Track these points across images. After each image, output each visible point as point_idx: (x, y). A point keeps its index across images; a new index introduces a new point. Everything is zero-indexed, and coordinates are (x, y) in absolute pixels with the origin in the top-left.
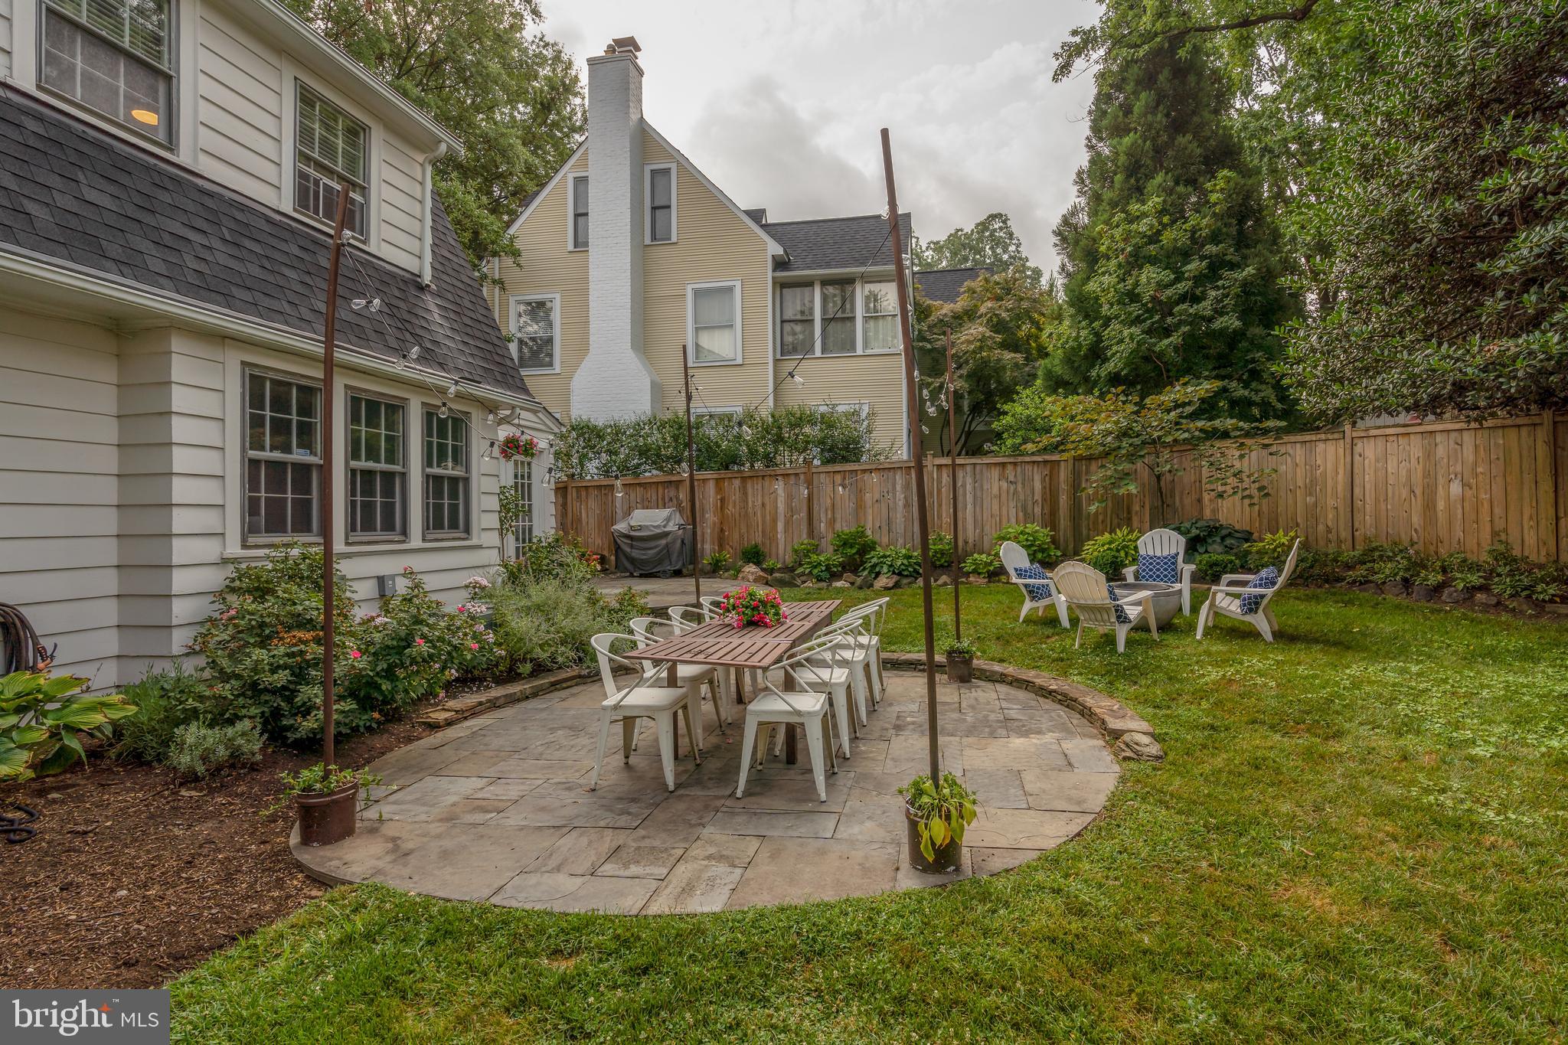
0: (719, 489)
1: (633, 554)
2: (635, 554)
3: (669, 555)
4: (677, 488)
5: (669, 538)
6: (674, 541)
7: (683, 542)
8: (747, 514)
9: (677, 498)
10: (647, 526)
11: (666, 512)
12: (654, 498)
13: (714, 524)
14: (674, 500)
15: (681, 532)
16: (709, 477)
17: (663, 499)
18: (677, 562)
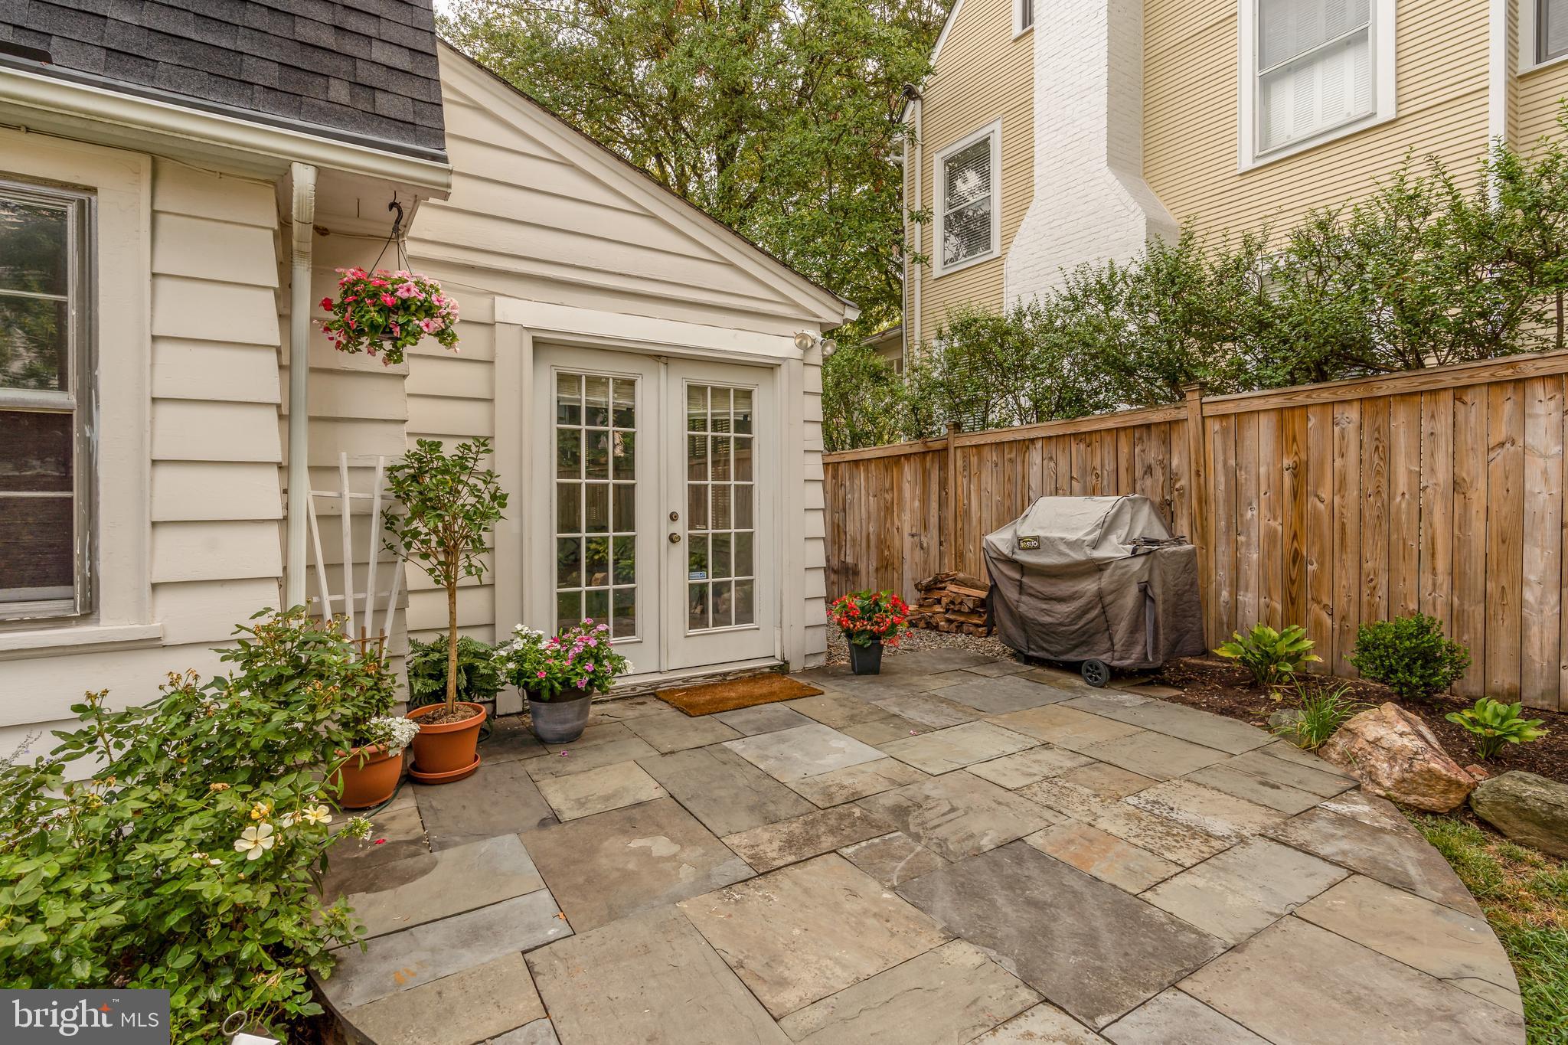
0: (1287, 437)
1: (1023, 608)
2: (1028, 607)
3: (1106, 624)
4: (1167, 442)
5: (1106, 580)
6: (1119, 590)
7: (1144, 590)
8: (1386, 513)
9: (1166, 466)
10: (1051, 542)
11: (1103, 506)
12: (1110, 466)
13: (1271, 536)
14: (1158, 472)
15: (1138, 563)
16: (1257, 405)
17: (1131, 469)
18: (1129, 644)
